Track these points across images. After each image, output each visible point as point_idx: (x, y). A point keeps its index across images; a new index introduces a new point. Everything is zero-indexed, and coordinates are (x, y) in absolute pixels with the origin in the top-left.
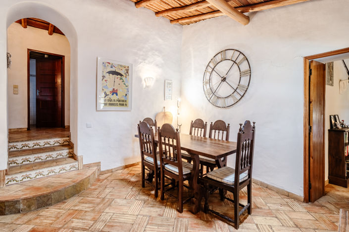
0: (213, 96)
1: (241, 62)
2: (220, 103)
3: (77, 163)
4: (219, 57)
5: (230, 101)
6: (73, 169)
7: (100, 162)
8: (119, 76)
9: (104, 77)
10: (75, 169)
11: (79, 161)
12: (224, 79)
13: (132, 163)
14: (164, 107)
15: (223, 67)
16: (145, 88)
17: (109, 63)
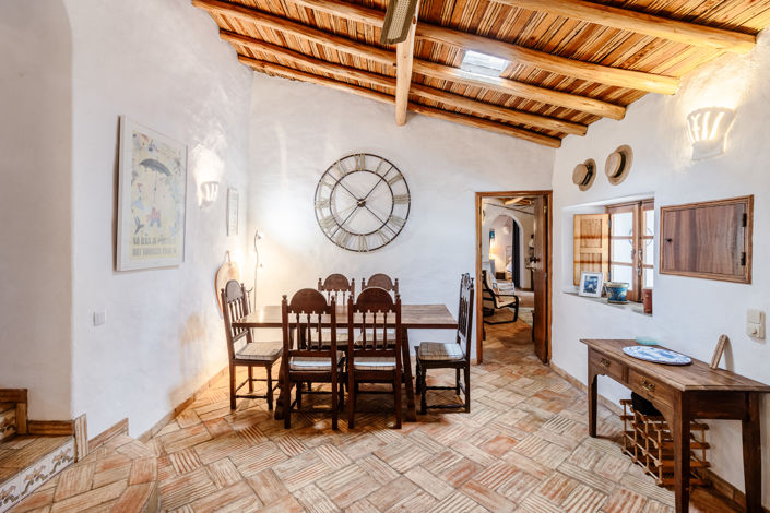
0: (338, 231)
1: (394, 180)
2: (354, 243)
3: (70, 444)
4: (351, 164)
5: (375, 241)
6: (63, 465)
7: (126, 420)
8: (164, 175)
9: (135, 174)
10: (66, 463)
11: (78, 435)
12: (362, 204)
13: (184, 401)
14: (228, 252)
15: (362, 183)
16: (201, 208)
17: (145, 137)
